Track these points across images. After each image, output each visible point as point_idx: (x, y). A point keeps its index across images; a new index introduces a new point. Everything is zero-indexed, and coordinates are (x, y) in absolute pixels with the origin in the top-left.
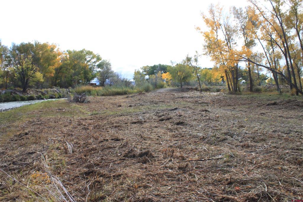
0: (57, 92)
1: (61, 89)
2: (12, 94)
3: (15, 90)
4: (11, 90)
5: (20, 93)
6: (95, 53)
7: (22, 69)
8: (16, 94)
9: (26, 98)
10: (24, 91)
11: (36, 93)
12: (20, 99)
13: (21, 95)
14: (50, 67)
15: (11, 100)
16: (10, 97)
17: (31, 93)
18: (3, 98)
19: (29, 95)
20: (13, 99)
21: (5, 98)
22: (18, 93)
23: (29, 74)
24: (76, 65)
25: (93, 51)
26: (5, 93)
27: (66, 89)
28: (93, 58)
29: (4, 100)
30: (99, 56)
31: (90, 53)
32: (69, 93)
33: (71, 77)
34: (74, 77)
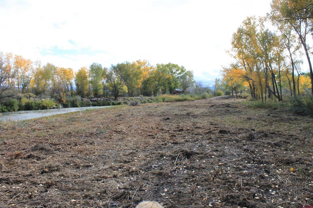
0: (140, 99)
1: (144, 97)
2: (108, 101)
3: (110, 98)
4: (107, 98)
5: (113, 100)
6: (180, 66)
7: (115, 84)
8: (110, 101)
9: (116, 104)
10: (116, 99)
11: (124, 100)
12: (112, 104)
13: (113, 101)
14: (138, 80)
15: (106, 104)
16: (105, 103)
17: (120, 100)
18: (101, 104)
19: (118, 102)
20: (107, 104)
21: (102, 103)
22: (111, 100)
23: (118, 87)
24: (161, 77)
25: (178, 65)
26: (103, 100)
27: (149, 97)
28: (177, 70)
29: (102, 105)
30: (183, 68)
31: (175, 66)
32: (150, 100)
33: (156, 87)
34: (158, 87)
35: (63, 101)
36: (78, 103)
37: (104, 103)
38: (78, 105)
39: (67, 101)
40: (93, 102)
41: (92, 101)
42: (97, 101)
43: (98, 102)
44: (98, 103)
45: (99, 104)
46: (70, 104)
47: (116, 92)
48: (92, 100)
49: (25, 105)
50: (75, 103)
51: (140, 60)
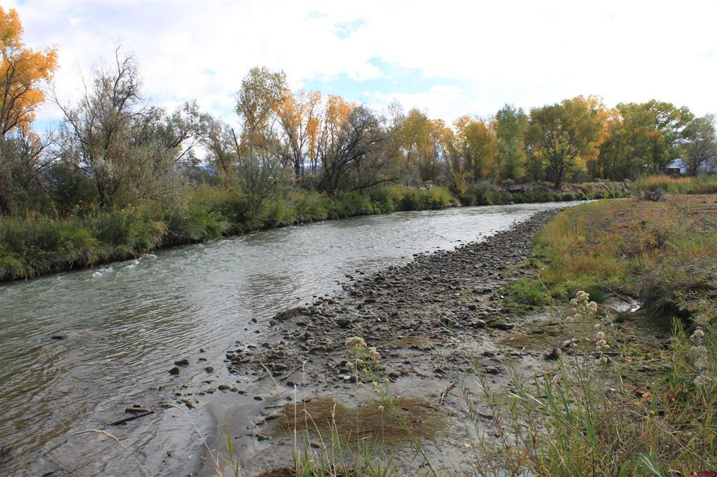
0: (606, 188)
1: (611, 183)
2: (543, 191)
3: (545, 185)
4: (539, 185)
5: (552, 190)
7: (555, 153)
8: (547, 191)
9: (561, 198)
10: (557, 187)
11: (574, 190)
12: (553, 200)
13: (554, 193)
14: (590, 144)
15: (542, 200)
16: (540, 196)
17: (566, 190)
19: (565, 194)
20: (545, 199)
21: (534, 197)
22: (549, 190)
23: (564, 159)
24: (637, 135)
25: (673, 103)
26: (534, 190)
27: (620, 183)
28: (672, 118)
30: (686, 111)
31: (666, 107)
32: (625, 189)
33: (628, 159)
34: (633, 160)
35: (460, 192)
36: (488, 196)
37: (538, 196)
38: (489, 200)
39: (469, 191)
40: (515, 194)
41: (511, 192)
42: (522, 192)
43: (526, 194)
44: (524, 196)
45: (528, 199)
46: (475, 198)
47: (557, 172)
48: (512, 189)
49: (403, 200)
50: (483, 196)
51: (581, 96)
